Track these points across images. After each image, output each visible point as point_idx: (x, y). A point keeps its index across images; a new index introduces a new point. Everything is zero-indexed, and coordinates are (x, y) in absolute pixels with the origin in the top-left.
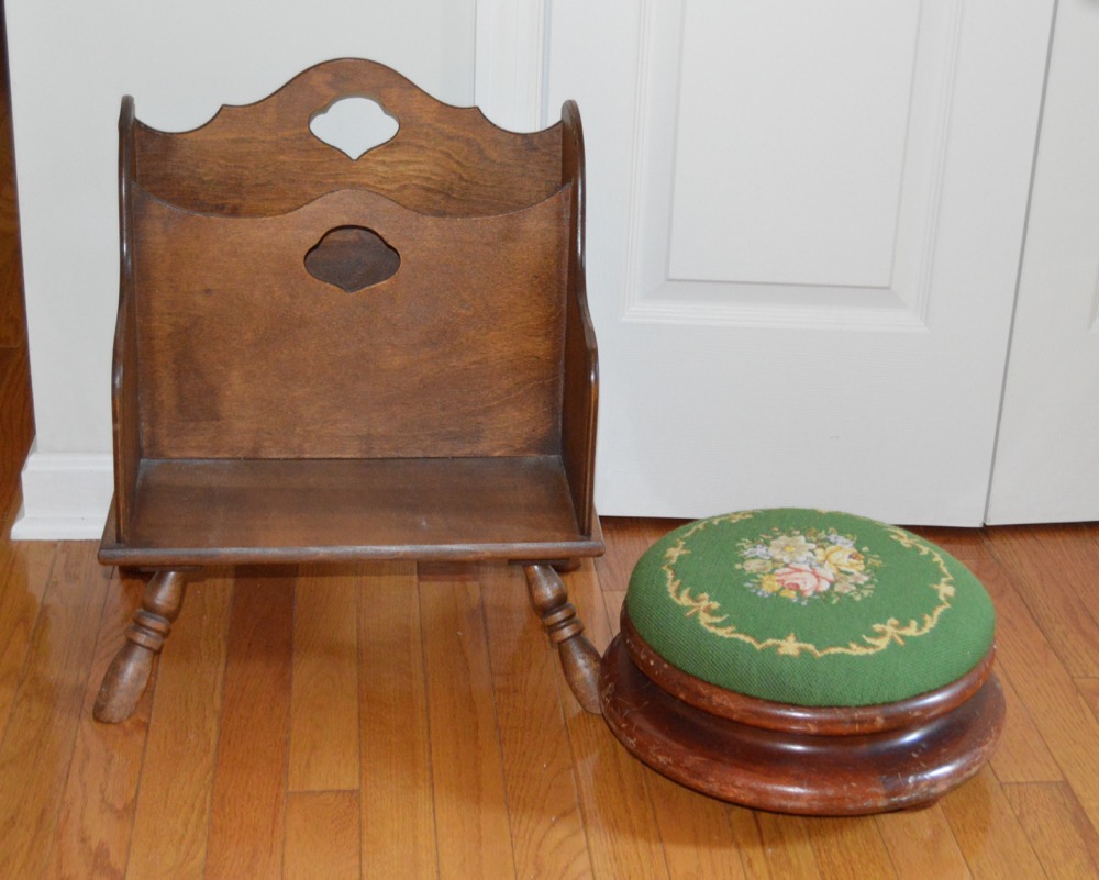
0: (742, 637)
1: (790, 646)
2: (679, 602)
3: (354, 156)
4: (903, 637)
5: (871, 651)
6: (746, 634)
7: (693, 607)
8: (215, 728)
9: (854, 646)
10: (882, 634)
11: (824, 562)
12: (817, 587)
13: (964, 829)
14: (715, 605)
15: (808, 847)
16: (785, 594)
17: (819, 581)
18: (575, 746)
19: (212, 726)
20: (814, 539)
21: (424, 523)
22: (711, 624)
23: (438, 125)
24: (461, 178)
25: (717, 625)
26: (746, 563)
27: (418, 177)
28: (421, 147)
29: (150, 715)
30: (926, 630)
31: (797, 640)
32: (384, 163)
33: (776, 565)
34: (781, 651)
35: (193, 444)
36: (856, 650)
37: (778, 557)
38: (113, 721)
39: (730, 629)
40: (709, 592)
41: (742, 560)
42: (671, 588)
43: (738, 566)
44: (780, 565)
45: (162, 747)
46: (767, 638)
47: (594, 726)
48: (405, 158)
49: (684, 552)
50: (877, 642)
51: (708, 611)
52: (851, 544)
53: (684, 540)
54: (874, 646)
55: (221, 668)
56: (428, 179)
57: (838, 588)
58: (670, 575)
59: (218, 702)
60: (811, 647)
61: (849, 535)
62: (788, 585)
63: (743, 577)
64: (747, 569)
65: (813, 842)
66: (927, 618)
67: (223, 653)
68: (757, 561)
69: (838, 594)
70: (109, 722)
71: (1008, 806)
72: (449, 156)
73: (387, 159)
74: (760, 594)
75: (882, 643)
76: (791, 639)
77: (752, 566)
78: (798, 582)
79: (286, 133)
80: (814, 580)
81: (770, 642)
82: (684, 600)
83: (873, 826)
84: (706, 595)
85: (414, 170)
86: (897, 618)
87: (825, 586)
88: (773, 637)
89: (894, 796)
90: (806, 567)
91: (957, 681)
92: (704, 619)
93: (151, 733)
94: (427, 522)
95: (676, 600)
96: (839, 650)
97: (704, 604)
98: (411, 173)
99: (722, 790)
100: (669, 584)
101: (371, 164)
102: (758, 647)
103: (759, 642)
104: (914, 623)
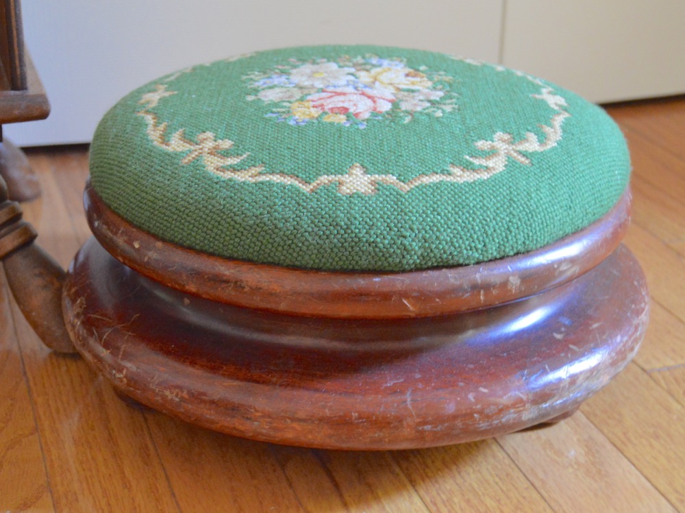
0: (276, 179)
1: (357, 181)
2: (169, 149)
4: (524, 154)
5: (485, 176)
6: (282, 173)
7: (191, 152)
9: (457, 171)
10: (492, 153)
11: (374, 83)
12: (375, 109)
13: (629, 440)
14: (226, 144)
15: (416, 499)
16: (328, 119)
17: (374, 102)
18: (40, 400)
20: (351, 64)
22: (223, 169)
25: (234, 169)
26: (261, 95)
30: (552, 144)
31: (366, 172)
33: (306, 91)
34: (345, 190)
36: (461, 177)
37: (307, 83)
39: (254, 171)
40: (215, 130)
41: (256, 91)
42: (153, 135)
43: (250, 98)
44: (312, 91)
46: (318, 174)
47: (68, 371)
49: (167, 94)
50: (490, 164)
51: (215, 152)
52: (402, 65)
53: (165, 84)
54: (487, 169)
57: (404, 106)
58: (149, 119)
60: (392, 179)
61: (395, 58)
62: (332, 109)
63: (260, 108)
64: (263, 99)
65: (422, 492)
66: (547, 129)
68: (277, 90)
69: (408, 113)
71: (671, 400)
74: (292, 123)
75: (498, 165)
76: (358, 171)
77: (270, 96)
78: (346, 105)
80: (369, 103)
81: (324, 179)
82: (176, 144)
83: (500, 454)
84: (210, 134)
86: (505, 131)
87: (385, 107)
88: (328, 173)
89: (545, 401)
90: (350, 89)
91: (594, 223)
92: (211, 165)
95: (164, 147)
96: (436, 179)
97: (210, 145)
99: (274, 429)
100: (150, 129)
102: (306, 189)
103: (307, 183)
104: (533, 137)
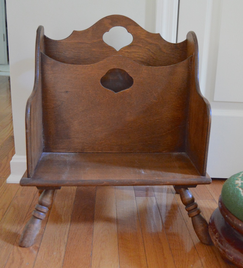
3: (118, 50)
8: (64, 250)
19: (63, 248)
21: (143, 172)
23: (146, 39)
24: (153, 58)
27: (139, 57)
28: (141, 47)
29: (40, 245)
32: (127, 52)
35: (61, 147)
38: (26, 246)
45: (42, 258)
48: (134, 50)
53: (240, 178)
55: (69, 226)
56: (142, 58)
58: (241, 190)
59: (66, 239)
67: (70, 220)
70: (24, 247)
72: (149, 50)
73: (129, 51)
79: (95, 41)
85: (138, 55)
93: (39, 252)
94: (144, 172)
98: (137, 56)
100: (242, 193)
101: (123, 52)
